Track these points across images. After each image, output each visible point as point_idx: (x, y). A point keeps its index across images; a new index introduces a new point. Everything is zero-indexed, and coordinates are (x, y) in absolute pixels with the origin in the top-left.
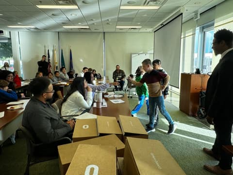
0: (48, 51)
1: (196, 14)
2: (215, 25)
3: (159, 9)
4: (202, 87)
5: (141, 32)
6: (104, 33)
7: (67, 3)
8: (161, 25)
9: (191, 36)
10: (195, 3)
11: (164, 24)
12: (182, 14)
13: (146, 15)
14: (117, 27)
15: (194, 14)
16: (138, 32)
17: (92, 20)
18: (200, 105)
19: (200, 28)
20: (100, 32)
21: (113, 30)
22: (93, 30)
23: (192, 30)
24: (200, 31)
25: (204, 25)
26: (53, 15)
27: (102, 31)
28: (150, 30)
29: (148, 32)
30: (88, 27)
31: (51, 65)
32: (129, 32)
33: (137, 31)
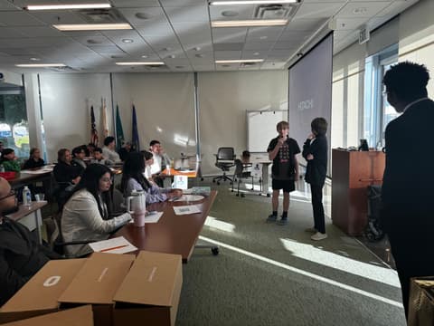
0: (92, 108)
1: (363, 32)
2: (400, 52)
3: (287, 23)
4: (372, 177)
6: (196, 73)
7: (107, 18)
8: (298, 55)
9: (357, 75)
10: (357, 11)
11: (304, 53)
12: (332, 32)
13: (265, 37)
14: (217, 62)
15: (359, 31)
16: (260, 70)
17: (165, 49)
18: (369, 213)
19: (374, 58)
20: (187, 73)
21: (211, 68)
22: (174, 69)
23: (358, 63)
24: (374, 65)
25: (380, 53)
26: (89, 41)
27: (191, 70)
28: (281, 65)
29: (278, 70)
30: (162, 63)
31: (98, 135)
32: (242, 71)
33: (257, 68)
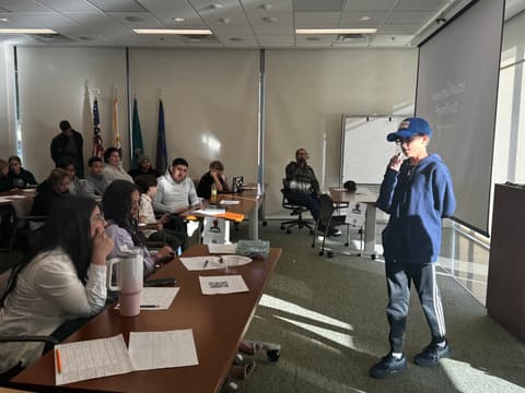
0: (96, 102)
5: (378, 49)
6: (263, 51)
8: (438, 20)
9: (513, 67)
11: (448, 18)
14: (298, 31)
16: (370, 49)
17: (211, 6)
20: (249, 50)
21: (289, 43)
22: (226, 42)
27: (256, 45)
28: (406, 40)
29: (400, 48)
30: (208, 32)
31: (103, 145)
32: (339, 49)
33: (365, 45)
